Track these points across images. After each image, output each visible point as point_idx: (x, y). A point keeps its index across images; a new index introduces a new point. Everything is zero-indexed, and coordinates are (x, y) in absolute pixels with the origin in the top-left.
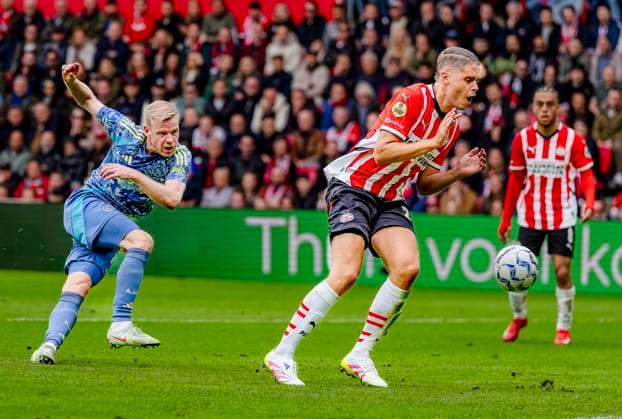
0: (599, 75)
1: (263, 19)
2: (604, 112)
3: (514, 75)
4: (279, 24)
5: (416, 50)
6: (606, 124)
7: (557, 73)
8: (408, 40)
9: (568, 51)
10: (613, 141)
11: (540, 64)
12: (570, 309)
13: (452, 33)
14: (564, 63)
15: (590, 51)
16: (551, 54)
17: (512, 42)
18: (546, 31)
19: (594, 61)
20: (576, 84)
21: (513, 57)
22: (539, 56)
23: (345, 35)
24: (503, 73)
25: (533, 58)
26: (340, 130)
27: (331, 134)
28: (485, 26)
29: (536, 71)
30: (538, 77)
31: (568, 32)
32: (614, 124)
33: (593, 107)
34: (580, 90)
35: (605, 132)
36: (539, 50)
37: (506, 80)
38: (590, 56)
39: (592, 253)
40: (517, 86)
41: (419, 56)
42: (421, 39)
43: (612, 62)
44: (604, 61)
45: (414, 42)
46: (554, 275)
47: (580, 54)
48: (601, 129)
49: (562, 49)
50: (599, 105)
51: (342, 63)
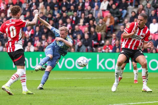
0: (96, 15)
1: (6, 3)
2: (98, 25)
3: (73, 16)
4: (10, 4)
5: (47, 10)
6: (99, 28)
7: (85, 15)
8: (44, 8)
9: (87, 9)
10: (101, 32)
11: (80, 13)
12: (137, 75)
13: (56, 6)
14: (86, 12)
15: (93, 9)
16: (83, 10)
17: (72, 7)
18: (81, 4)
19: (94, 12)
20: (90, 18)
21: (73, 11)
22: (79, 11)
23: (28, 7)
24: (70, 15)
25: (78, 11)
26: (29, 31)
27: (27, 32)
28: (64, 3)
29: (79, 15)
30: (80, 16)
31: (87, 4)
32: (101, 28)
33: (95, 23)
34: (91, 19)
35: (99, 30)
36: (79, 9)
37: (71, 17)
38: (93, 10)
39: (100, 61)
40: (74, 19)
41: (48, 12)
42: (48, 7)
43: (99, 12)
44: (97, 12)
45: (46, 8)
46: (133, 67)
47: (90, 10)
48: (98, 29)
49: (85, 9)
50: (96, 23)
51: (28, 14)
